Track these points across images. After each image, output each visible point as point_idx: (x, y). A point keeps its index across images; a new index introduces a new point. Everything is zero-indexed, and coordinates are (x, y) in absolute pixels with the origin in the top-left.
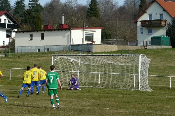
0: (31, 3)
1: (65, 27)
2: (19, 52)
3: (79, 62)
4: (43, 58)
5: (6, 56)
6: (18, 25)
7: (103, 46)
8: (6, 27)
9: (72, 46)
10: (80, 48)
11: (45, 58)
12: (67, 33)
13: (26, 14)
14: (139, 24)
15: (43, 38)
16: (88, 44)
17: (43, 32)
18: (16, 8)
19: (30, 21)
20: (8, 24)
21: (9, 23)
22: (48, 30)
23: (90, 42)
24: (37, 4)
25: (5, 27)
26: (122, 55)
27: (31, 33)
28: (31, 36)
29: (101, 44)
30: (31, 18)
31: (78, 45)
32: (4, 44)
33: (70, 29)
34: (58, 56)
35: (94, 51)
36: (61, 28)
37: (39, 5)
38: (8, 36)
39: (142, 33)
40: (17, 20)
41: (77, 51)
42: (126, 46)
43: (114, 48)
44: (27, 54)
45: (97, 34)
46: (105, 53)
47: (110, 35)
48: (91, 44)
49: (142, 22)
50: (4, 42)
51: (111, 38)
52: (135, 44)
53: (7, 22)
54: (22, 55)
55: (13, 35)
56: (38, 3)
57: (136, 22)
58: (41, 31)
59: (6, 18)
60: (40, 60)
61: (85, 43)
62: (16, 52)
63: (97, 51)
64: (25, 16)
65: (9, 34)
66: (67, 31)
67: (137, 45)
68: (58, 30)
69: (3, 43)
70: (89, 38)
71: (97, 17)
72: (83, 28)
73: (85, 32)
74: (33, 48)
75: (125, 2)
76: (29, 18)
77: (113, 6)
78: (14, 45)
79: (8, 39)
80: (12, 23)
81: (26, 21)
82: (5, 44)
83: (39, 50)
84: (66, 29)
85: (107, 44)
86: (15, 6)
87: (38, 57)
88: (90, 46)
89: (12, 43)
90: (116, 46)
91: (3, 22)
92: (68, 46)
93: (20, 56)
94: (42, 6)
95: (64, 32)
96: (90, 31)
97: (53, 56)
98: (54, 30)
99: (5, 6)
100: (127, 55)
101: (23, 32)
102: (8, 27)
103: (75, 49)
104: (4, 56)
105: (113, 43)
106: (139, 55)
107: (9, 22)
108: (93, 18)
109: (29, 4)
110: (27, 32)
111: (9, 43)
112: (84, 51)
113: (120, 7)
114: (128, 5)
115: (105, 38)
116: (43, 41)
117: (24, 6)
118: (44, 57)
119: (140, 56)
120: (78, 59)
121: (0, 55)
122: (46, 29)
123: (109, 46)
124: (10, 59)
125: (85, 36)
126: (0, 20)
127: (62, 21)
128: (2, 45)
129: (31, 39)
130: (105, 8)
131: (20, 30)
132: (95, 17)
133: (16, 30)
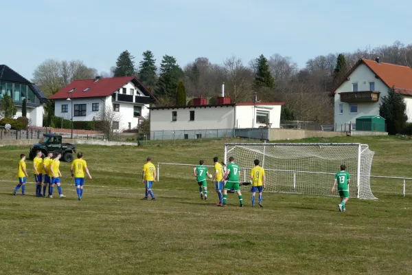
0: (165, 64)
1: (226, 101)
2: (156, 139)
3: (264, 154)
4: (194, 149)
5: (139, 144)
6: (151, 98)
7: (285, 130)
8: (134, 101)
9: (237, 130)
10: (249, 134)
12: (230, 111)
13: (162, 81)
14: (337, 97)
15: (192, 118)
16: (261, 128)
17: (192, 109)
18: (142, 72)
19: (168, 92)
20: (136, 97)
21: (138, 95)
22: (201, 107)
23: (264, 125)
24: (174, 66)
25: (132, 101)
26: (331, 145)
27: (175, 110)
28: (175, 114)
29: (281, 128)
30: (170, 88)
31: (247, 130)
32: (130, 126)
33: (233, 105)
34: (234, 145)
35: (270, 138)
36: (218, 103)
37: (177, 68)
38: (137, 115)
39: (342, 112)
40: (149, 89)
41: (245, 138)
42: (319, 132)
43: (300, 134)
44: (171, 142)
45: (275, 113)
46: (287, 141)
47: (292, 114)
48: (266, 128)
49: (342, 95)
50: (130, 123)
51: (293, 118)
52: (330, 128)
53: (135, 94)
55: (145, 111)
56: (175, 65)
57: (333, 95)
58: (189, 107)
59: (133, 88)
60: (191, 152)
61: (257, 126)
62: (152, 138)
63: (275, 139)
64: (160, 84)
65: (138, 112)
66: (230, 108)
67: (333, 130)
69: (128, 124)
70: (262, 119)
71: (271, 87)
72: (253, 103)
73: (256, 109)
74: (177, 134)
75: (307, 63)
76: (167, 87)
77: (289, 70)
78: (149, 127)
79: (137, 119)
80: (142, 95)
81: (161, 92)
82: (132, 128)
83: (186, 136)
84: (227, 105)
85: (290, 127)
86: (141, 69)
87: (188, 146)
88: (264, 131)
89: (145, 126)
90: (304, 131)
91: (128, 93)
92: (230, 131)
93: (161, 145)
94: (181, 69)
95: (224, 109)
96: (263, 108)
97: (227, 145)
98: (205, 106)
99: (126, 69)
100: (339, 145)
101: (163, 108)
102: (136, 101)
103: (243, 135)
104: (136, 144)
105: (296, 127)
106: (358, 145)
107: (138, 93)
108: (265, 88)
109: (162, 65)
110: (169, 108)
111: (138, 125)
112: (255, 139)
113: (301, 71)
114: (312, 69)
115: (286, 118)
116: (192, 123)
117: (154, 69)
118: (196, 146)
119: (360, 147)
120: (262, 150)
121: (130, 144)
122: (197, 103)
123: (292, 131)
124: (146, 150)
125: (256, 115)
126: (125, 90)
127: (221, 93)
128: (127, 128)
129: (175, 120)
130: (277, 72)
131: (153, 106)
132: (268, 86)
133: (148, 106)
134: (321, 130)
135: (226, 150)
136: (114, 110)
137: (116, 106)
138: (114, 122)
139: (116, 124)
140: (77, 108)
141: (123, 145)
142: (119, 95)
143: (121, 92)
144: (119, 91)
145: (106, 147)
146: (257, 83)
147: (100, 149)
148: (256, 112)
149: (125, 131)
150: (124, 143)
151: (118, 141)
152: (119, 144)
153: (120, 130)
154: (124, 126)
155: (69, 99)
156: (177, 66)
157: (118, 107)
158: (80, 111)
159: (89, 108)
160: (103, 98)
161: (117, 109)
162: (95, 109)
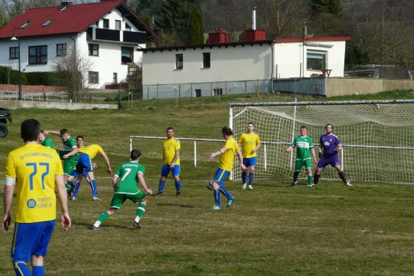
1: (260, 36)
2: (150, 98)
3: (294, 119)
4: (207, 111)
5: (120, 106)
6: (149, 34)
7: (350, 81)
8: (122, 39)
9: (277, 81)
10: (295, 87)
11: (211, 112)
12: (265, 52)
13: (167, 7)
15: (207, 64)
16: (314, 77)
17: (207, 50)
19: (175, 23)
20: (125, 32)
21: (128, 30)
22: (220, 46)
23: (320, 73)
25: (119, 40)
26: (394, 102)
27: (180, 52)
28: (180, 59)
29: (345, 77)
30: (178, 18)
31: (292, 80)
32: (115, 78)
33: (270, 42)
34: (245, 106)
35: (328, 93)
36: (249, 40)
38: (126, 60)
40: (147, 21)
41: (289, 93)
42: (405, 82)
43: (376, 85)
44: (171, 102)
45: (336, 53)
46: (354, 97)
47: (366, 54)
48: (322, 77)
50: (115, 74)
51: (367, 62)
53: (123, 28)
54: (158, 105)
55: (138, 56)
58: (202, 47)
59: (120, 18)
60: (200, 117)
61: (308, 74)
62: (145, 97)
63: (336, 94)
64: (164, 12)
65: (128, 56)
66: (264, 46)
68: (243, 44)
69: (112, 76)
70: (317, 63)
71: (336, 13)
72: (301, 39)
73: (306, 48)
74: (185, 89)
76: (174, 16)
78: (140, 80)
79: (126, 67)
80: (133, 30)
81: (166, 25)
82: (119, 81)
83: (198, 92)
84: (261, 43)
85: (360, 75)
87: (197, 108)
88: (319, 81)
89: (136, 77)
90: (381, 81)
91: (112, 26)
92: (267, 82)
93: (155, 107)
95: (256, 49)
96: (318, 46)
97: (232, 106)
98: (234, 45)
100: (407, 103)
101: (162, 50)
102: (124, 40)
103: (283, 89)
104: (116, 107)
105: (372, 75)
107: (127, 26)
108: (327, 15)
110: (170, 49)
111: (128, 76)
112: (304, 94)
115: (354, 62)
116: (207, 71)
118: (210, 108)
120: (290, 113)
121: (107, 106)
122: (216, 42)
124: (129, 115)
125: (306, 56)
126: (106, 22)
127: (252, 23)
128: (111, 81)
129: (180, 68)
131: (153, 46)
132: (331, 12)
133: (143, 46)
134: (407, 77)
135: (231, 113)
136: (91, 54)
137: (93, 49)
138: (90, 73)
139: (94, 77)
140: (33, 53)
141: (95, 109)
142: (98, 30)
143: (101, 25)
144: (97, 23)
145: (67, 111)
146: (314, 8)
147: (57, 116)
148: (306, 52)
149: (108, 87)
150: (97, 106)
151: (90, 101)
152: (89, 106)
153: (100, 86)
154: (105, 79)
155: (14, 38)
157: (97, 50)
158: (38, 57)
159: (51, 51)
160: (73, 35)
161: (95, 52)
162: (61, 51)
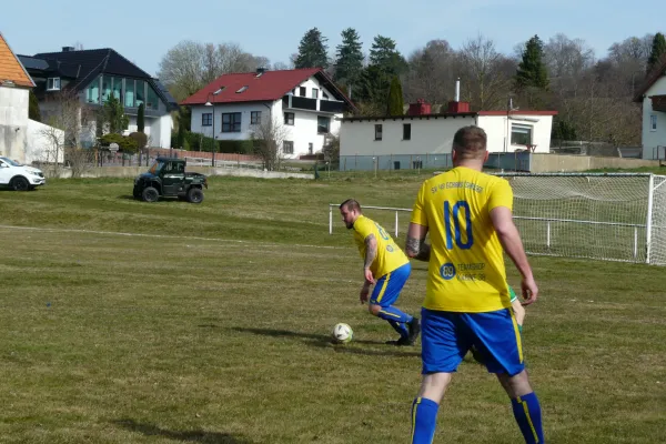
0: (377, 50)
1: (462, 109)
2: (348, 169)
4: (406, 184)
5: (317, 176)
6: (347, 104)
7: (557, 156)
8: (318, 108)
10: (498, 161)
11: (411, 185)
13: (365, 76)
14: (647, 103)
15: (407, 135)
16: (518, 153)
17: (407, 121)
18: (340, 62)
19: (374, 93)
20: (322, 101)
21: (325, 99)
22: (421, 117)
23: (524, 148)
24: (391, 54)
25: (315, 109)
26: (606, 176)
27: (379, 122)
28: (379, 129)
29: (551, 153)
30: (378, 88)
31: (495, 155)
32: (311, 149)
33: (473, 115)
35: (532, 169)
36: (452, 112)
37: (396, 56)
38: (323, 130)
39: (654, 127)
41: (491, 168)
42: (614, 160)
43: (583, 162)
44: (369, 174)
45: (542, 127)
47: (573, 130)
48: (527, 153)
49: (655, 99)
50: (311, 144)
51: (574, 138)
52: (635, 154)
53: (320, 97)
54: (356, 176)
55: (335, 126)
56: (394, 51)
57: (640, 100)
58: (403, 118)
59: (316, 86)
60: (400, 189)
61: (512, 148)
62: (342, 168)
63: (540, 170)
64: (362, 81)
65: (324, 126)
67: (640, 157)
68: (445, 117)
69: (308, 146)
70: (522, 137)
71: (543, 86)
72: (508, 113)
73: (511, 121)
74: (383, 161)
75: (611, 49)
76: (373, 86)
77: (581, 60)
78: (338, 151)
79: (322, 137)
80: (331, 99)
81: (364, 95)
82: (314, 152)
83: (397, 165)
84: (464, 115)
85: (567, 151)
86: (339, 57)
87: (396, 181)
88: (524, 157)
89: (332, 148)
90: (589, 158)
91: (309, 95)
93: (352, 179)
94: (403, 59)
96: (523, 120)
98: (436, 117)
99: (314, 59)
100: (618, 176)
101: (360, 119)
102: (321, 109)
104: (312, 177)
105: (579, 152)
106: (649, 176)
107: (324, 95)
108: (533, 89)
109: (373, 52)
110: (369, 119)
111: (324, 147)
112: (507, 170)
113: (600, 62)
114: (618, 59)
115: (561, 137)
116: (406, 142)
117: (360, 58)
118: (409, 181)
119: (652, 179)
121: (303, 176)
122: (417, 112)
123: (569, 157)
124: (327, 186)
125: (510, 131)
126: (303, 91)
127: (454, 94)
128: (306, 151)
129: (378, 138)
130: (560, 64)
131: (350, 116)
132: (538, 86)
133: (341, 116)
134: (618, 156)
136: (286, 122)
137: (288, 117)
138: (285, 142)
139: (289, 146)
140: (227, 120)
141: (291, 178)
142: (294, 98)
143: (298, 93)
144: (293, 91)
145: (262, 180)
146: (519, 80)
147: (252, 183)
148: (510, 126)
149: (302, 158)
150: (293, 175)
151: (285, 170)
152: (284, 175)
153: (295, 156)
154: (301, 149)
155: (209, 104)
156: (398, 53)
157: (293, 119)
158: (232, 124)
159: (246, 119)
160: (268, 103)
161: (290, 121)
162: (255, 119)
